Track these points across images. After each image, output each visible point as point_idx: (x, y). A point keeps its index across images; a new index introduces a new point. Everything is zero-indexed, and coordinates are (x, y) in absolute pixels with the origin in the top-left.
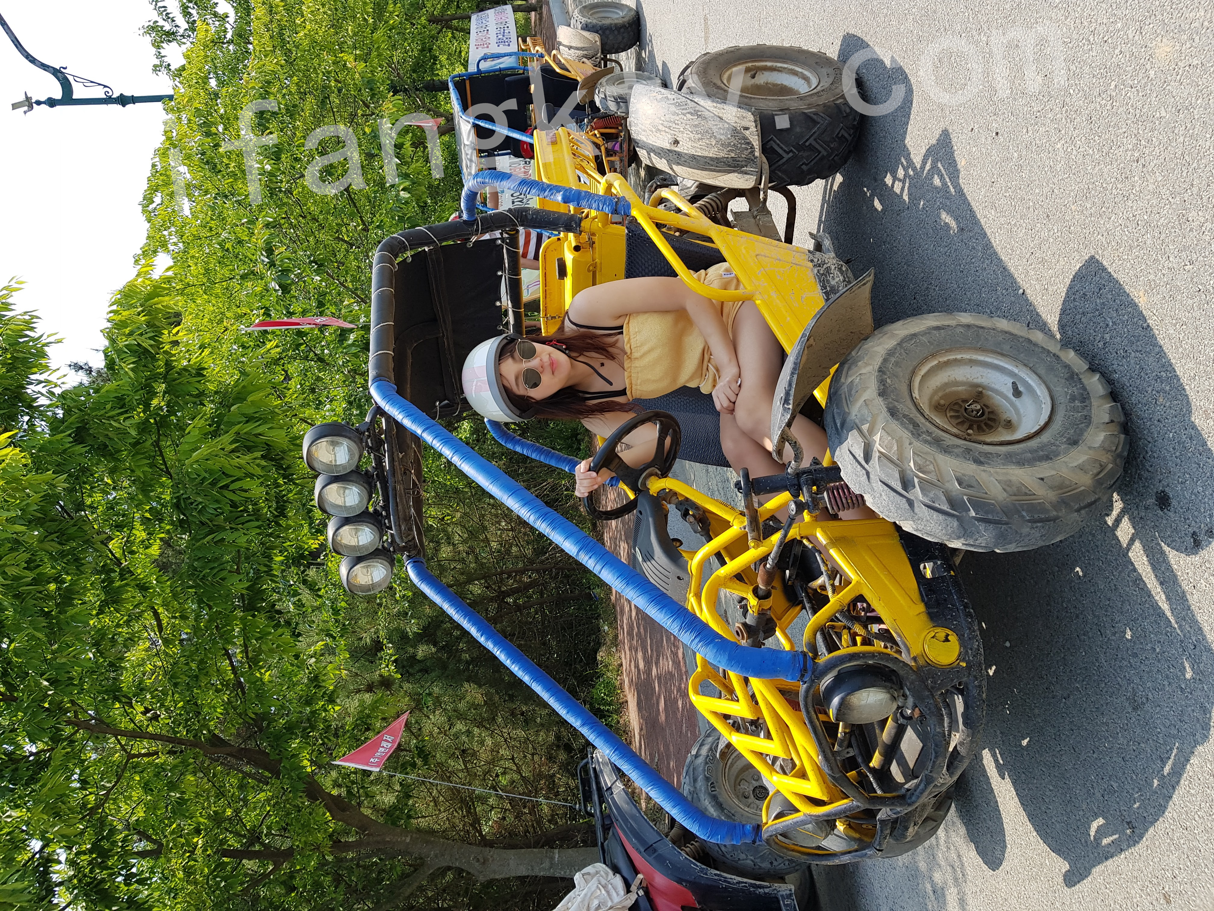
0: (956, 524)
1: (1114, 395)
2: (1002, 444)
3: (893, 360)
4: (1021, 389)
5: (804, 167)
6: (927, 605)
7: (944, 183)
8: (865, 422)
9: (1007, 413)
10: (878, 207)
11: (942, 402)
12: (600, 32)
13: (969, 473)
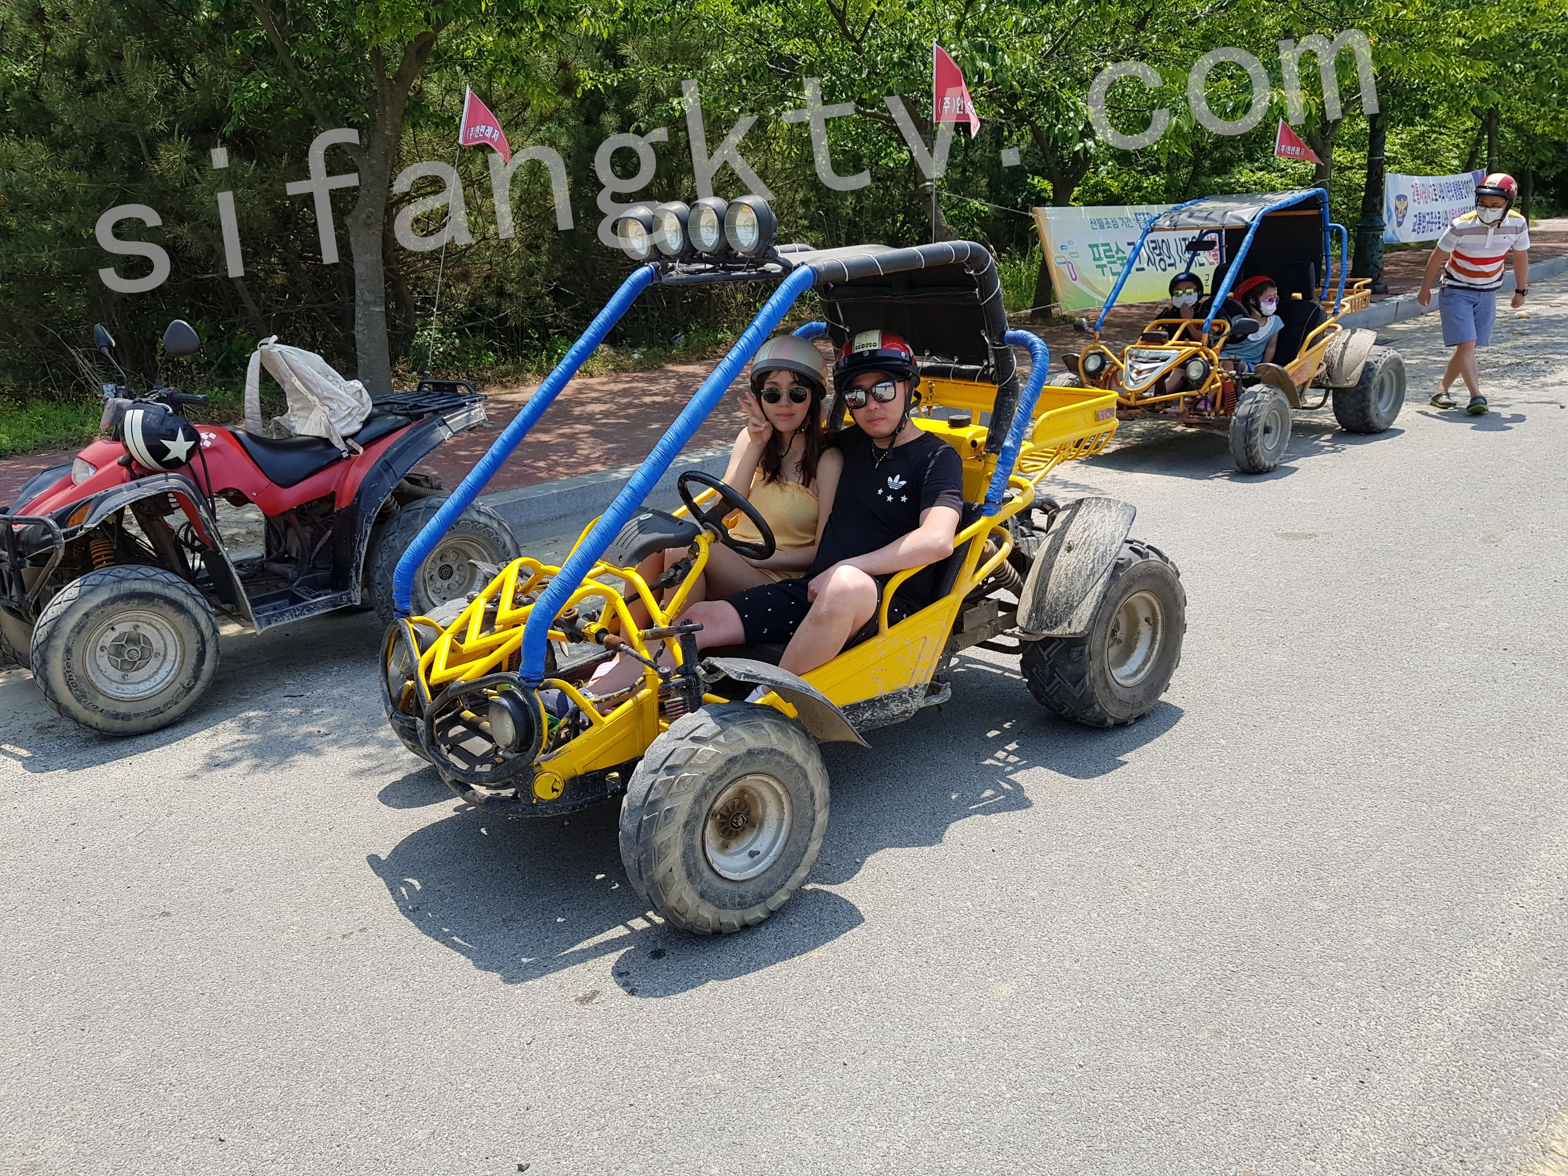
0: (638, 804)
1: (746, 928)
2: (703, 842)
3: (783, 760)
4: (756, 857)
5: (1034, 670)
6: (581, 777)
7: (983, 800)
8: (726, 738)
9: (734, 847)
10: (990, 735)
11: (746, 796)
12: (1360, 387)
13: (677, 817)
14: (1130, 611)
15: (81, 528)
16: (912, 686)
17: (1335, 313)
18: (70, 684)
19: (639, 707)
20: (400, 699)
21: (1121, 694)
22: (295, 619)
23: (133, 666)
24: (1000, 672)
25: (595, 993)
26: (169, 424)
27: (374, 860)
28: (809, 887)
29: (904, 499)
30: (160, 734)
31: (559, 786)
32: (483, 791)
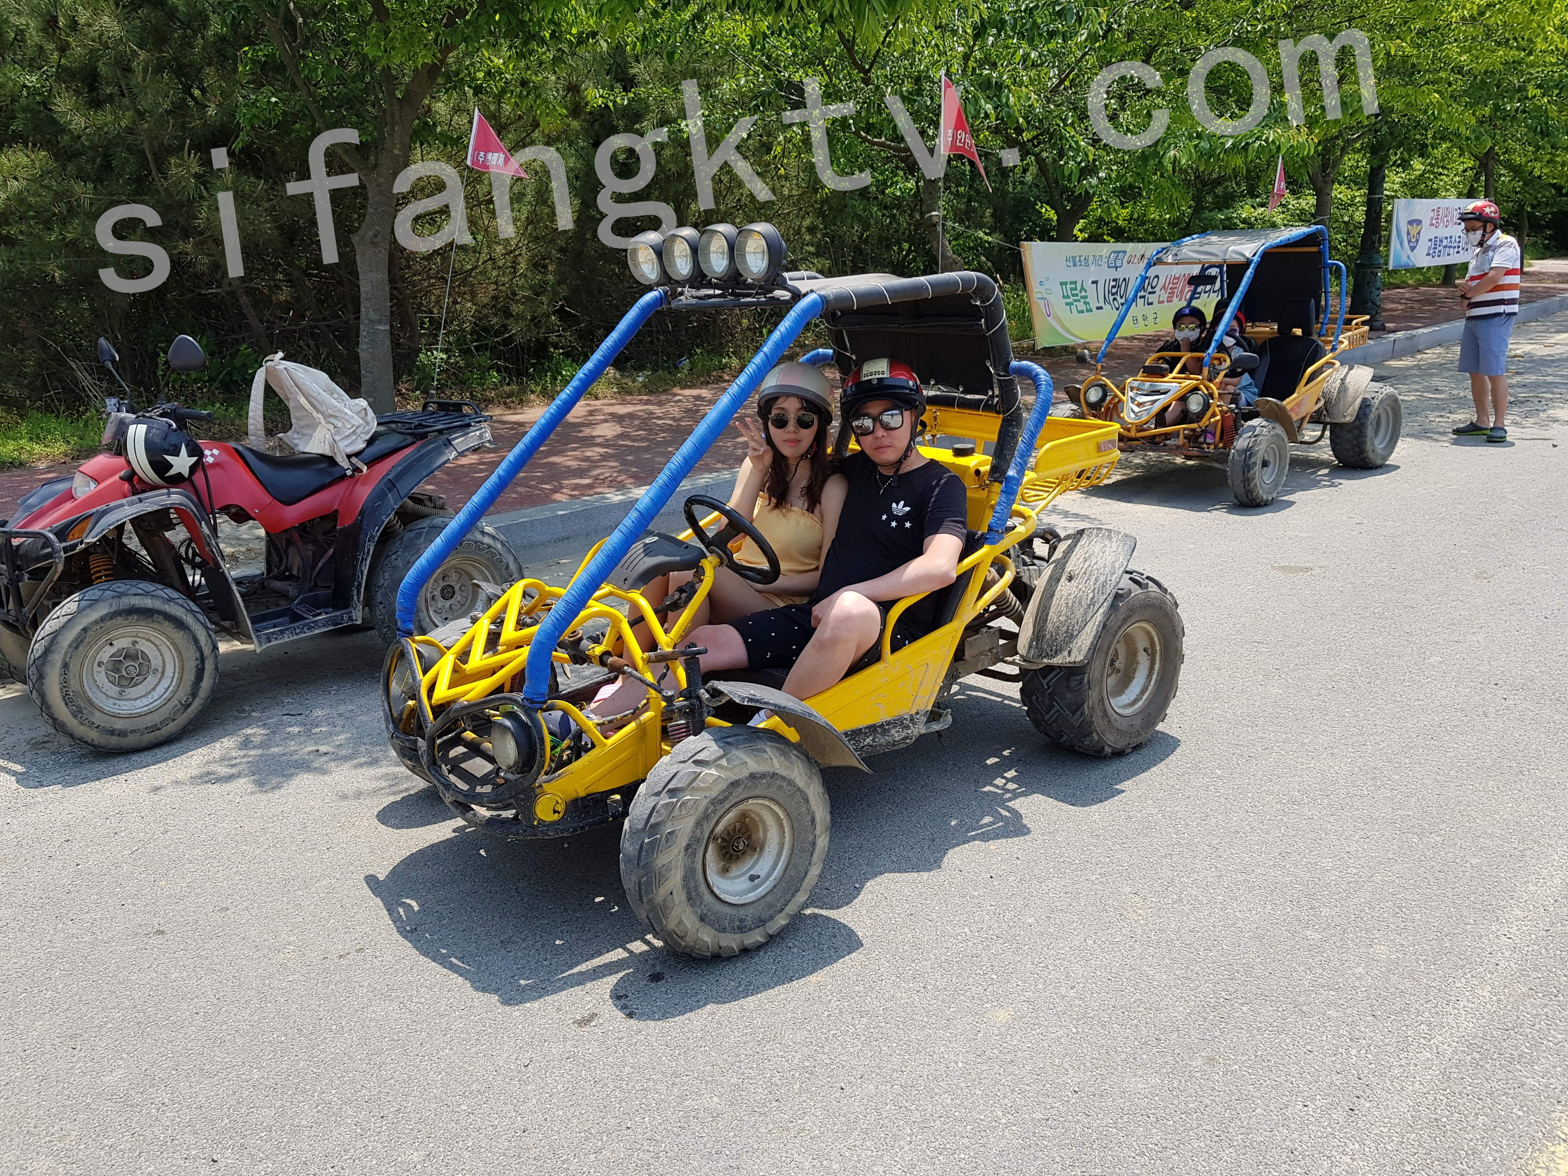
0: (640, 827)
1: (745, 951)
2: (704, 865)
3: (784, 784)
4: (755, 882)
5: (1034, 698)
6: (584, 798)
7: (982, 827)
8: (728, 761)
9: (735, 870)
10: (989, 762)
11: (747, 820)
12: (1357, 423)
13: (678, 840)
14: (1129, 641)
15: (82, 543)
16: (913, 712)
17: (1333, 349)
18: (67, 699)
19: (642, 730)
20: (401, 719)
21: (1120, 723)
22: (295, 637)
23: (131, 682)
24: (999, 699)
25: (593, 1016)
26: (173, 439)
27: (371, 880)
28: (808, 912)
29: (908, 525)
30: (157, 751)
31: (561, 808)
32: (483, 812)
